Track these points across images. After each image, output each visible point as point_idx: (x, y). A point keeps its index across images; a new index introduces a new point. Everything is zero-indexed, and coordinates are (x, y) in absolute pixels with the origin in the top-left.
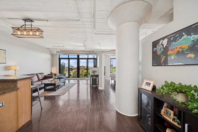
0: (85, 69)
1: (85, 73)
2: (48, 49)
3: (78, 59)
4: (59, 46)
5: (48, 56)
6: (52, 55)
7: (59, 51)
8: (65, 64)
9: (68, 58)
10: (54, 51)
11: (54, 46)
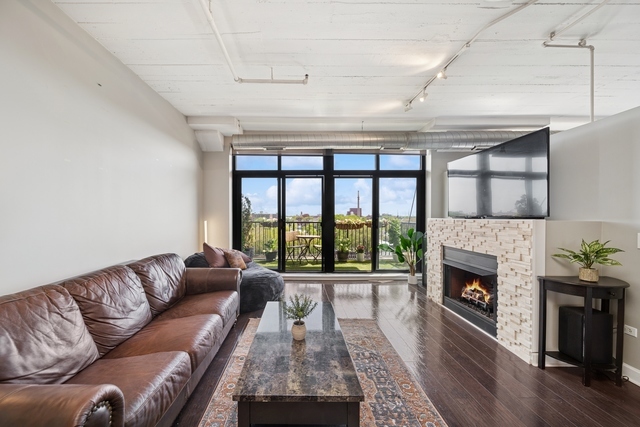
2: (187, 117)
3: (328, 175)
5: (183, 159)
9: (277, 169)
10: (215, 131)
11: (242, 81)
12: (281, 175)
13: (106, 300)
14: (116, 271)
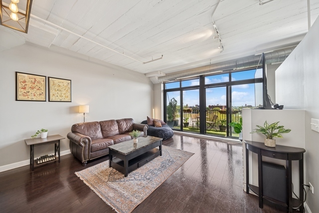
0: (222, 112)
1: (223, 121)
2: (145, 74)
3: (202, 88)
4: (153, 61)
5: (146, 88)
6: (154, 86)
7: (163, 75)
8: (176, 101)
9: (179, 87)
10: (155, 77)
11: (145, 63)
12: (181, 89)
13: (106, 126)
14: (112, 121)
